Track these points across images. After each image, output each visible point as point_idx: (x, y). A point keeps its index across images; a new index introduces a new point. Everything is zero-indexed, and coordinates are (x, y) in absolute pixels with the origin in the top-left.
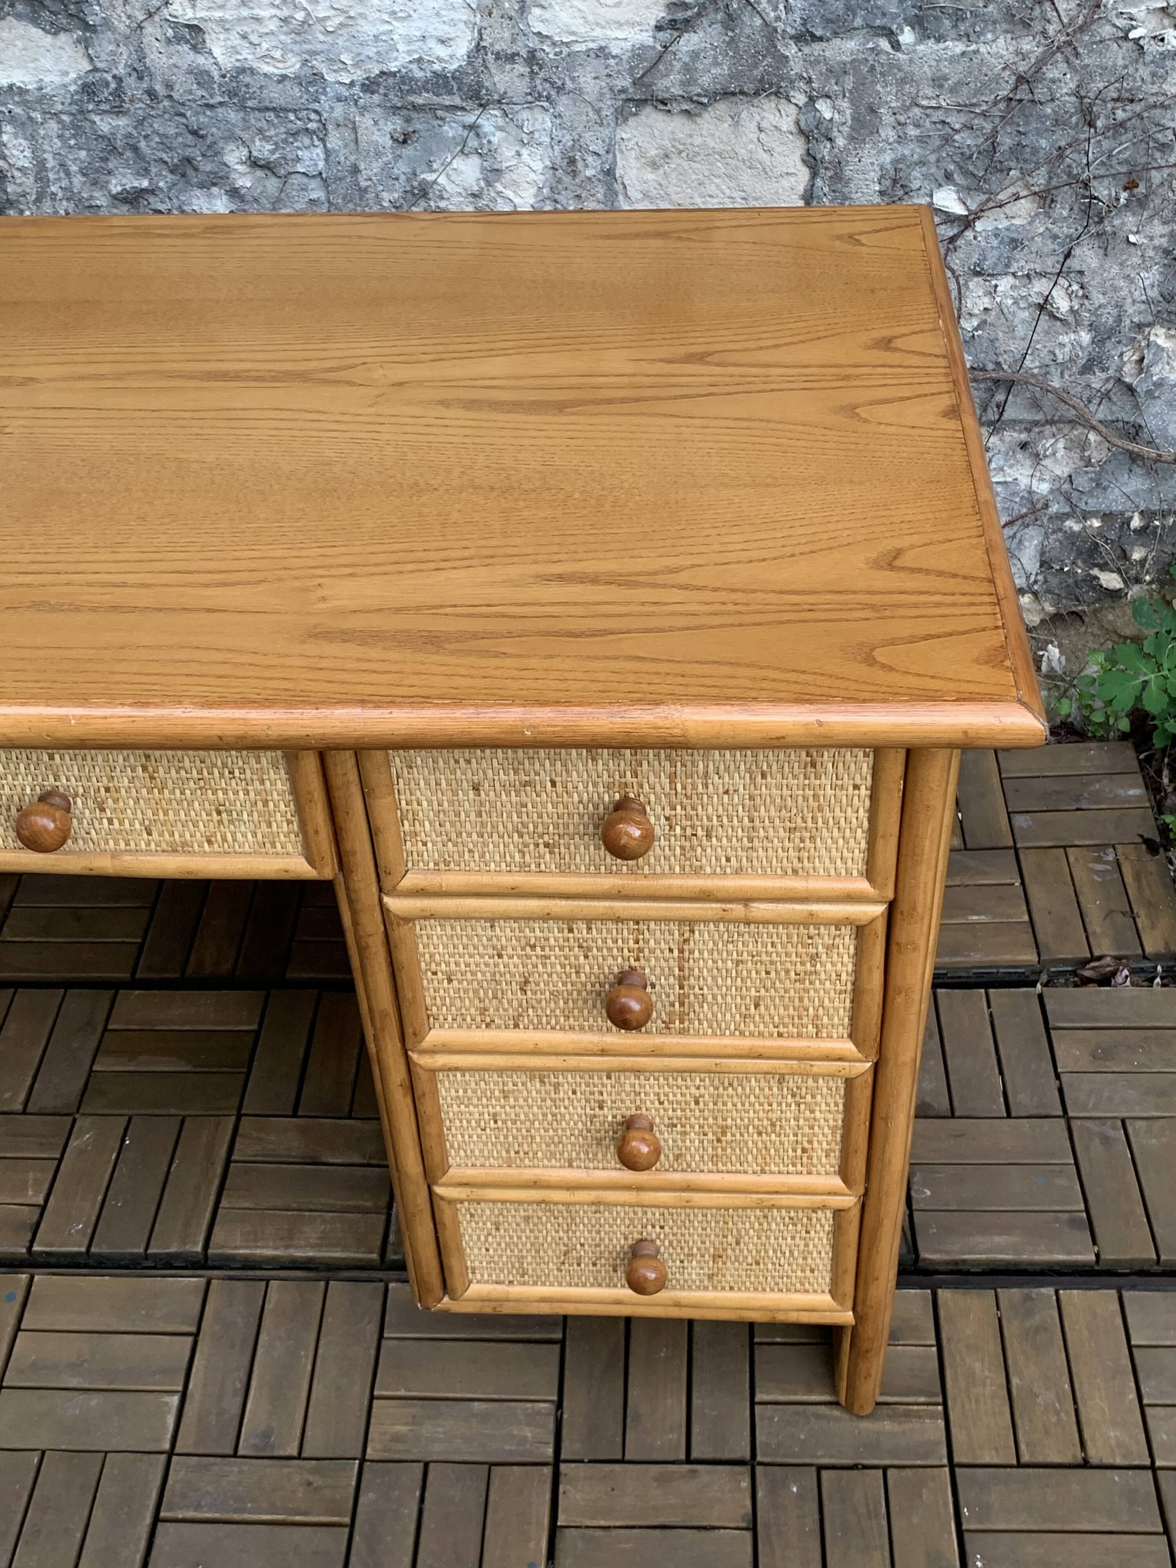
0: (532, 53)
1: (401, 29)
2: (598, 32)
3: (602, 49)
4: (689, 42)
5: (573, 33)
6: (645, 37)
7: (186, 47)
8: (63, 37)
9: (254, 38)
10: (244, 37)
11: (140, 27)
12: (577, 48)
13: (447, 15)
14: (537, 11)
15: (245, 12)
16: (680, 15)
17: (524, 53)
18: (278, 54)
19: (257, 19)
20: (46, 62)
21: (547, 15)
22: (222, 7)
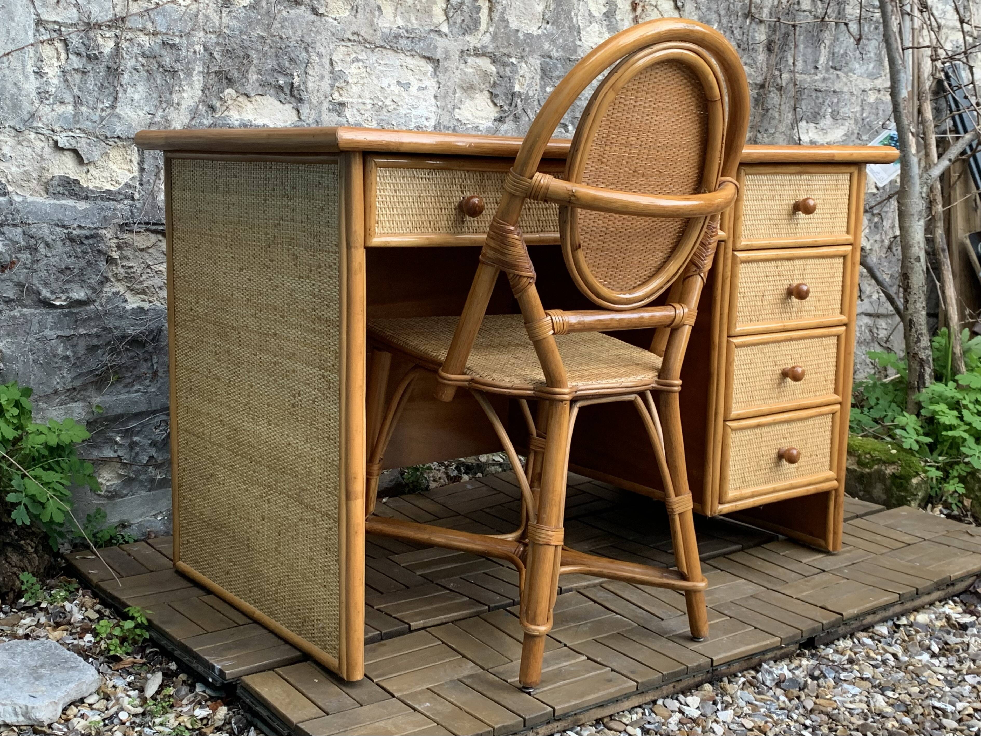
0: (455, 127)
1: (414, 112)
2: (476, 120)
3: (477, 127)
4: (504, 127)
5: (468, 120)
6: (490, 124)
7: (335, 114)
8: (287, 106)
9: (362, 112)
10: (358, 111)
11: (322, 103)
12: (470, 126)
13: (430, 108)
14: (457, 110)
15: (360, 100)
16: (503, 115)
17: (452, 126)
18: (370, 119)
19: (364, 103)
20: (279, 116)
21: (461, 112)
22: (352, 97)
